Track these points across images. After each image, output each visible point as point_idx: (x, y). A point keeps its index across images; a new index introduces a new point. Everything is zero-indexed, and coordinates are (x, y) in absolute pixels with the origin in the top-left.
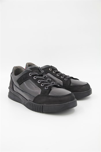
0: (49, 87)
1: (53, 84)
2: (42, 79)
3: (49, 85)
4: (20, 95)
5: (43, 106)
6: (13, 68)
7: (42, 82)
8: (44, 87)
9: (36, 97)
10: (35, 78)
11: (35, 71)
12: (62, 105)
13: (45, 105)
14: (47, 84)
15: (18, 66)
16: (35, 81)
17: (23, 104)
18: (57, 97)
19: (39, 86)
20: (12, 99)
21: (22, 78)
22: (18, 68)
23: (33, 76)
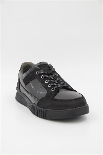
0: (57, 88)
1: (62, 85)
2: (51, 78)
3: (58, 86)
4: (26, 97)
5: (46, 111)
6: (22, 65)
7: (50, 83)
8: (51, 88)
9: (41, 100)
10: (42, 77)
11: (45, 68)
12: (68, 110)
13: (49, 110)
14: (55, 85)
15: (28, 63)
16: (42, 81)
17: (28, 108)
18: (62, 101)
19: (45, 86)
20: (19, 102)
21: (29, 77)
22: (28, 64)
23: (40, 74)
